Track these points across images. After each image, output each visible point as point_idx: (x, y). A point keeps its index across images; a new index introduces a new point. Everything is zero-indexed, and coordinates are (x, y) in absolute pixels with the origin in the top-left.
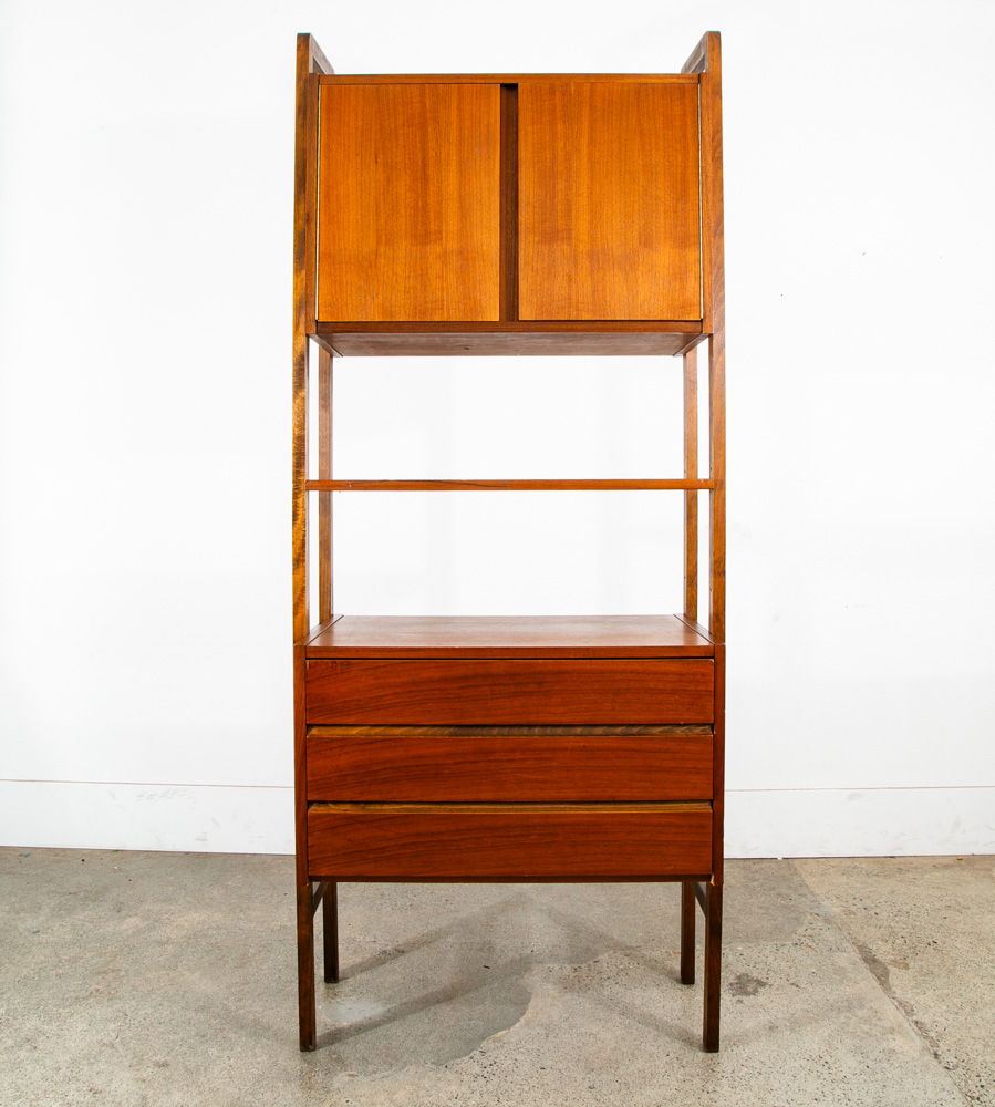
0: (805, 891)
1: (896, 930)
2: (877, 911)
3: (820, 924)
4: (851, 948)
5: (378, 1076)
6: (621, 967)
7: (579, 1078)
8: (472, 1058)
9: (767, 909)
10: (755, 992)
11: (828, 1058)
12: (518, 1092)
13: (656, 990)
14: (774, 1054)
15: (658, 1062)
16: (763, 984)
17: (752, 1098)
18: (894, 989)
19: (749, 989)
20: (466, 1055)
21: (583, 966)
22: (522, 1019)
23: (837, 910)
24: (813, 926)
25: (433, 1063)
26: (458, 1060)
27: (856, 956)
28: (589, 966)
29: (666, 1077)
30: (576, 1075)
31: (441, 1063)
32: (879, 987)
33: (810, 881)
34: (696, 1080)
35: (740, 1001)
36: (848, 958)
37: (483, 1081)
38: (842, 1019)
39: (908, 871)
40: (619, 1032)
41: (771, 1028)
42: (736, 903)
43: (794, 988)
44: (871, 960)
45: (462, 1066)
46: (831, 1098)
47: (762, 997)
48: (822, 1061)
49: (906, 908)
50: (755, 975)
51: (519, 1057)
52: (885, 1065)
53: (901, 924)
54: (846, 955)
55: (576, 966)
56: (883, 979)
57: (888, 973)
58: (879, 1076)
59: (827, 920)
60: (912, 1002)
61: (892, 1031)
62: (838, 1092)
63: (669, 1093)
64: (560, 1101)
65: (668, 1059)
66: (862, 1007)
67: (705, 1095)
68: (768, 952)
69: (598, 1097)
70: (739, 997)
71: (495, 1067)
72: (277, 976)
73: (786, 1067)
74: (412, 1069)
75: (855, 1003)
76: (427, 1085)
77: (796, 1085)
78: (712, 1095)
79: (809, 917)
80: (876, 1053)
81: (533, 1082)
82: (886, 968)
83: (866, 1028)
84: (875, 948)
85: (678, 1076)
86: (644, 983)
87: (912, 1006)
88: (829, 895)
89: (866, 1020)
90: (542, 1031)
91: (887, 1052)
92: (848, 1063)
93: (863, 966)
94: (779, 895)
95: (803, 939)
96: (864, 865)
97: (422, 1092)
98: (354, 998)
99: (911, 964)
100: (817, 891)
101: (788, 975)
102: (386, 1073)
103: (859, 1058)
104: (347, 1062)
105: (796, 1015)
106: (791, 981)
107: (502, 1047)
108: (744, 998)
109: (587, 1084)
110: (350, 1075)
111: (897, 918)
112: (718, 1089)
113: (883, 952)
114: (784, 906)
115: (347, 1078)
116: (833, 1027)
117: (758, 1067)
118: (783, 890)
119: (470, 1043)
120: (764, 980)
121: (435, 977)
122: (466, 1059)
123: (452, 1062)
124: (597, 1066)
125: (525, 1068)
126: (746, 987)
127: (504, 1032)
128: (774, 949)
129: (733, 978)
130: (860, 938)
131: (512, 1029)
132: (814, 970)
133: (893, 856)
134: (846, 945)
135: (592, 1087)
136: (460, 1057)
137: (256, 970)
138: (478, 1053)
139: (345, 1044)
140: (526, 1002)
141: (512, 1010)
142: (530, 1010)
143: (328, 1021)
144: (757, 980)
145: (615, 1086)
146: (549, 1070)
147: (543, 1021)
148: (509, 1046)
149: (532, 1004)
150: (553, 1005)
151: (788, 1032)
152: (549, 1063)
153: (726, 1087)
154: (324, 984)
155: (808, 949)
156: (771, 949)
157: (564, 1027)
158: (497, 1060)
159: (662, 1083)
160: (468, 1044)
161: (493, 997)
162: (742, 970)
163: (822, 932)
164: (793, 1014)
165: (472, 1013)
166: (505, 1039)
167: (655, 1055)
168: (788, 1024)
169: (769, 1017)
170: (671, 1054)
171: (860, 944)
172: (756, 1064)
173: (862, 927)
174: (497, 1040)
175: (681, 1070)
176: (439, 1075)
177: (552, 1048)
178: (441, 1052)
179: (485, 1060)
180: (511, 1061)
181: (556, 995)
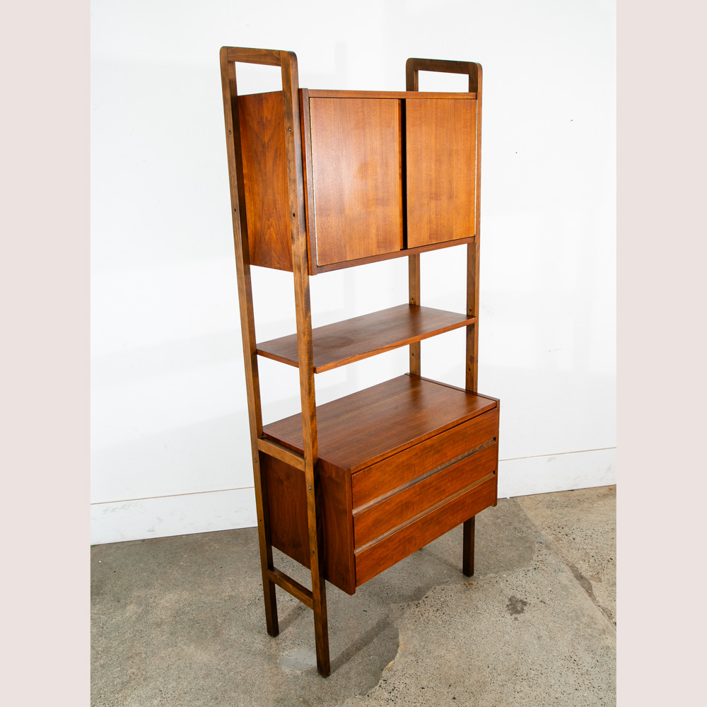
0: (529, 524)
1: (588, 551)
2: (574, 536)
3: (544, 551)
4: (567, 569)
6: (442, 599)
7: (445, 693)
8: (380, 686)
9: (511, 541)
10: (522, 611)
11: (574, 657)
13: (467, 617)
14: (545, 658)
15: (485, 673)
16: (524, 603)
17: (542, 693)
18: (597, 599)
19: (519, 609)
20: (377, 684)
21: (420, 601)
22: (398, 651)
23: (551, 538)
24: (541, 552)
25: (360, 694)
26: (373, 690)
27: (571, 575)
28: (424, 601)
29: (492, 684)
30: (442, 690)
31: (364, 693)
32: (589, 598)
33: (530, 514)
34: (509, 684)
35: (516, 619)
36: (566, 577)
37: (392, 703)
38: (575, 626)
39: (584, 501)
40: (456, 653)
41: (538, 638)
42: (492, 538)
43: (543, 604)
44: (580, 577)
45: (377, 693)
46: (583, 688)
47: (526, 615)
48: (572, 659)
49: (589, 533)
50: (519, 596)
51: (407, 681)
52: (606, 659)
53: (589, 546)
54: (564, 574)
55: (416, 602)
56: (589, 590)
57: (591, 586)
58: (605, 667)
59: (547, 547)
60: (610, 608)
61: (604, 632)
62: (587, 682)
65: (489, 670)
66: (583, 615)
67: (517, 695)
68: (521, 577)
70: (514, 616)
71: (395, 691)
72: (242, 640)
73: (555, 667)
74: (349, 700)
75: (579, 612)
77: (563, 680)
78: (521, 694)
79: (537, 545)
80: (599, 650)
81: (420, 699)
82: (589, 583)
83: (589, 631)
84: (579, 567)
85: (499, 682)
86: (459, 611)
87: (610, 611)
88: (544, 526)
89: (588, 626)
90: (413, 658)
91: (605, 648)
92: (587, 660)
93: (576, 582)
94: (515, 528)
95: (538, 564)
96: (557, 499)
98: (296, 650)
99: (603, 578)
100: (537, 524)
101: (537, 594)
103: (591, 655)
104: (310, 703)
105: (549, 626)
106: (540, 599)
107: (394, 674)
108: (517, 616)
109: (451, 696)
111: (586, 541)
112: (522, 689)
113: (584, 569)
114: (521, 538)
116: (572, 632)
117: (539, 669)
118: (516, 524)
119: (375, 674)
120: (525, 600)
122: (377, 687)
123: (370, 691)
124: (452, 682)
125: (413, 690)
126: (516, 606)
127: (392, 662)
128: (524, 574)
129: (507, 600)
130: (569, 560)
131: (396, 659)
132: (550, 589)
133: (573, 490)
134: (563, 566)
135: (454, 698)
136: (373, 687)
137: (227, 636)
138: (383, 682)
139: (303, 688)
140: (396, 636)
141: (391, 644)
142: (401, 643)
143: (287, 671)
144: (521, 601)
145: (467, 695)
146: (426, 689)
147: (412, 650)
148: (398, 674)
149: (401, 638)
150: (413, 636)
151: (548, 640)
152: (425, 683)
153: (527, 687)
154: (273, 641)
155: (543, 572)
156: (522, 574)
157: (425, 653)
158: (395, 686)
159: (491, 689)
160: (374, 675)
161: (377, 635)
162: (510, 593)
163: (547, 557)
164: (547, 625)
165: (369, 650)
166: (394, 668)
167: (481, 668)
168: (547, 633)
169: (535, 630)
170: (490, 666)
171: (570, 565)
172: (537, 667)
173: (568, 551)
174: (390, 670)
175: (499, 678)
176: (366, 703)
177: (423, 671)
178: (362, 685)
179: (388, 687)
180: (403, 686)
181: (412, 627)
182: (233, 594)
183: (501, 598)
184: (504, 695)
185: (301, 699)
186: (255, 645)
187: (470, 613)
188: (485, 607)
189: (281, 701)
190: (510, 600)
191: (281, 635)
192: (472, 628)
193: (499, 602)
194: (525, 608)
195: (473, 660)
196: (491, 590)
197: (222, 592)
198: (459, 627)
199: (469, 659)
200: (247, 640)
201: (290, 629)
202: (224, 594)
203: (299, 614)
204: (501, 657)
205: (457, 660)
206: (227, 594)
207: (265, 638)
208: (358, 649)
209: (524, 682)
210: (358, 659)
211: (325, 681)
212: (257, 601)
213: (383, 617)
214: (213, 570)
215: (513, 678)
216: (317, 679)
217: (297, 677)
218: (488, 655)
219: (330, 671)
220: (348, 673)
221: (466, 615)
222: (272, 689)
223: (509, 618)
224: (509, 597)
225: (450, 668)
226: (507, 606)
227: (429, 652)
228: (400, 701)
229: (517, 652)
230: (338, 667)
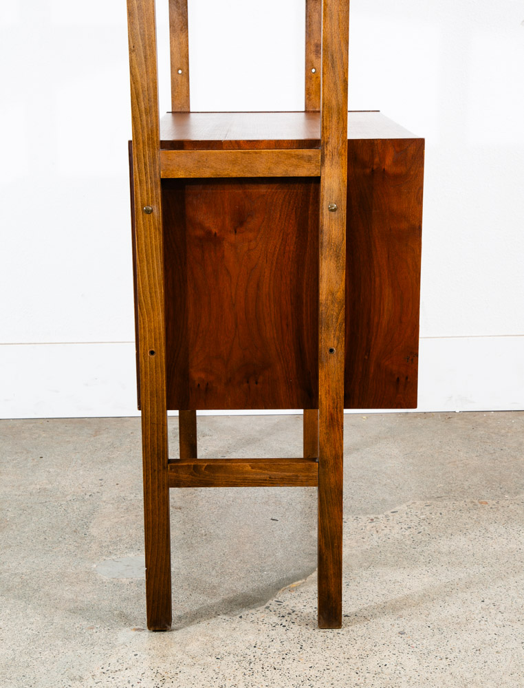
6: (422, 517)
7: (388, 624)
8: (268, 608)
12: (323, 639)
13: (463, 539)
15: (473, 608)
20: (261, 605)
21: (380, 516)
25: (225, 614)
26: (252, 611)
28: (387, 516)
29: (483, 622)
30: (384, 621)
31: (235, 613)
37: (281, 629)
40: (426, 580)
45: (258, 615)
55: (372, 517)
63: (488, 638)
64: (368, 647)
65: (481, 605)
69: (410, 642)
71: (294, 616)
72: (42, 538)
76: (221, 636)
85: (497, 621)
86: (450, 531)
97: (217, 643)
107: (300, 595)
109: (396, 630)
110: (135, 630)
115: (132, 633)
119: (264, 593)
121: (218, 531)
122: (261, 608)
123: (246, 612)
124: (406, 612)
127: (300, 582)
131: (308, 579)
136: (254, 608)
137: (16, 533)
138: (273, 603)
143: (106, 578)
145: (427, 631)
146: (353, 617)
148: (307, 596)
152: (353, 610)
158: (296, 609)
159: (478, 628)
165: (264, 565)
166: (303, 589)
167: (468, 601)
174: (293, 590)
175: (499, 616)
176: (234, 626)
179: (281, 610)
182: (49, 487)
184: (501, 638)
185: (116, 612)
186: (62, 545)
187: (472, 536)
188: (502, 531)
189: (80, 612)
192: (467, 553)
195: (454, 591)
197: (31, 484)
198: (443, 550)
199: (447, 589)
200: (49, 539)
202: (33, 486)
206: (38, 487)
212: (87, 497)
214: (26, 459)
217: (120, 586)
221: (461, 537)
222: (69, 597)
227: (374, 575)
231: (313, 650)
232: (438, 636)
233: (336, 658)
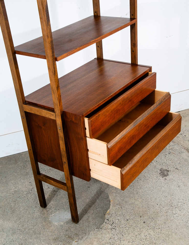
4: (185, 151)
5: (84, 239)
7: (139, 220)
8: (106, 223)
10: (168, 175)
12: (126, 231)
13: (141, 182)
14: (184, 195)
15: (156, 208)
16: (168, 171)
17: (187, 213)
19: (166, 174)
22: (111, 204)
25: (96, 228)
26: (103, 225)
27: (187, 153)
29: (161, 212)
30: (138, 219)
31: (99, 227)
34: (170, 211)
35: (165, 179)
36: (186, 155)
37: (114, 230)
40: (140, 200)
41: (179, 186)
43: (177, 170)
45: (105, 226)
47: (170, 176)
50: (164, 168)
51: (119, 218)
54: (184, 154)
59: (173, 142)
63: (165, 218)
65: (158, 206)
67: (175, 216)
68: (163, 158)
69: (148, 225)
70: (164, 178)
71: (114, 224)
72: (28, 212)
74: (92, 232)
76: (100, 237)
78: (176, 215)
90: (119, 206)
95: (170, 151)
97: (100, 240)
98: (58, 212)
101: (173, 166)
102: (86, 237)
104: (72, 237)
105: (183, 180)
106: (175, 168)
107: (112, 216)
108: (166, 177)
110: (76, 242)
112: (177, 212)
115: (76, 243)
117: (182, 201)
120: (168, 169)
122: (104, 223)
123: (101, 226)
124: (141, 214)
125: (123, 222)
126: (164, 173)
127: (109, 210)
128: (164, 157)
129: (159, 171)
130: (185, 146)
131: (110, 208)
132: (179, 162)
133: (179, 111)
134: (183, 150)
135: (144, 222)
136: (102, 224)
137: (19, 212)
138: (107, 220)
139: (67, 230)
140: (108, 197)
141: (106, 201)
142: (111, 200)
143: (56, 224)
144: (166, 170)
145: (150, 220)
146: (129, 220)
147: (117, 203)
148: (114, 215)
149: (110, 197)
150: (116, 196)
151: (184, 187)
152: (128, 218)
153: (178, 211)
154: (45, 210)
155: (173, 154)
156: (163, 157)
157: (124, 203)
158: (113, 221)
159: (161, 215)
160: (101, 218)
161: (98, 198)
162: (160, 167)
163: (174, 147)
164: (182, 180)
165: (96, 206)
166: (111, 213)
167: (154, 206)
168: (182, 184)
169: (176, 183)
170: (158, 204)
171: (186, 149)
172: (181, 200)
173: (184, 142)
174: (109, 214)
175: (164, 209)
176: (101, 232)
177: (125, 212)
178: (96, 224)
179: (110, 223)
180: (117, 220)
181: (115, 191)
182: (16, 190)
183: (156, 170)
184: (168, 217)
185: (67, 236)
186: (35, 213)
188: (149, 176)
189: (57, 239)
190: (160, 170)
191: (48, 206)
192: (145, 187)
193: (155, 172)
194: (169, 173)
195: (149, 202)
196: (150, 167)
198: (138, 187)
199: (147, 202)
200: (30, 212)
201: (52, 202)
202: (11, 190)
203: (55, 194)
204: (162, 199)
205: (141, 204)
207: (39, 209)
208: (90, 206)
209: (177, 209)
210: (91, 211)
211: (77, 225)
212: (31, 191)
213: (99, 188)
214: (2, 179)
215: (171, 208)
216: (73, 225)
217: (62, 226)
218: (156, 199)
219: (78, 220)
220: (88, 219)
221: (140, 181)
222: (50, 234)
223: (162, 179)
224: (160, 169)
225: (139, 208)
226: (160, 173)
227: (126, 202)
228: (117, 228)
229: (170, 195)
230: (82, 217)
231: (126, 235)
232: (153, 221)
233: (133, 237)
